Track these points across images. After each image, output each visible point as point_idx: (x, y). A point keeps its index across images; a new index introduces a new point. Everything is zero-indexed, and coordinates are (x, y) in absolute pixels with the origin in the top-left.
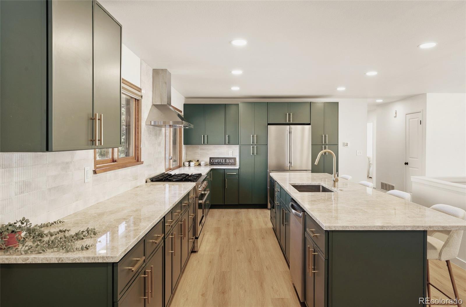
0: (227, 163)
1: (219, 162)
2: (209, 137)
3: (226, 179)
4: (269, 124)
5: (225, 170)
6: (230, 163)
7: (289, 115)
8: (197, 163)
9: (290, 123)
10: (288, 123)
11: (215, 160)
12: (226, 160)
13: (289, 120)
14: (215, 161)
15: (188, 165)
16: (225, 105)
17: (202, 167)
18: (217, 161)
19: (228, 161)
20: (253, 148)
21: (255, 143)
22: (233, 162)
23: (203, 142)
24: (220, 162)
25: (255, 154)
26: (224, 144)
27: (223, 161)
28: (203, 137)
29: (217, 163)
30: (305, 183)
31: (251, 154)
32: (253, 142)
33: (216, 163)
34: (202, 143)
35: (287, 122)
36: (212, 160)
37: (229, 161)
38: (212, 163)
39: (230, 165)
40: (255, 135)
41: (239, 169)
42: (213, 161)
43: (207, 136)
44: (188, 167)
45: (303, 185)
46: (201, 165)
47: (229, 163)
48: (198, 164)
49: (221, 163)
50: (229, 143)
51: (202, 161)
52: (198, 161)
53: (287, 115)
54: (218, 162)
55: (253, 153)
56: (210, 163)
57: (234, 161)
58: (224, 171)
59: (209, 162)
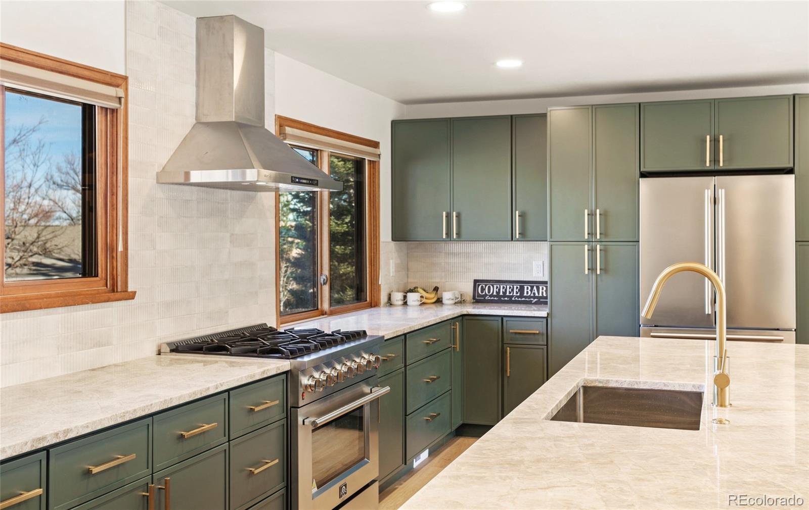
0: (526, 297)
1: (501, 294)
2: (463, 217)
3: (508, 348)
4: (644, 175)
5: (505, 319)
6: (534, 297)
7: (715, 141)
8: (433, 297)
9: (717, 168)
10: (712, 168)
11: (489, 288)
12: (521, 290)
13: (715, 160)
14: (489, 292)
15: (401, 303)
16: (512, 119)
17: (445, 307)
18: (494, 290)
19: (527, 291)
20: (592, 251)
21: (598, 237)
22: (545, 295)
23: (447, 234)
24: (505, 293)
25: (598, 272)
26: (511, 239)
27: (513, 290)
28: (447, 217)
29: (495, 296)
30: (645, 383)
31: (586, 272)
32: (592, 233)
33: (492, 296)
34: (444, 237)
35: (708, 164)
36: (482, 287)
37: (531, 291)
38: (479, 296)
39: (536, 303)
40: (598, 211)
41: (547, 318)
42: (483, 290)
43: (458, 216)
44: (400, 308)
45: (636, 387)
46: (445, 301)
47: (530, 297)
48: (434, 300)
49: (508, 297)
50: (524, 237)
51: (445, 291)
52: (436, 289)
53: (706, 141)
54: (498, 293)
55: (592, 269)
56: (474, 298)
57: (546, 291)
58: (500, 321)
59: (472, 294)
